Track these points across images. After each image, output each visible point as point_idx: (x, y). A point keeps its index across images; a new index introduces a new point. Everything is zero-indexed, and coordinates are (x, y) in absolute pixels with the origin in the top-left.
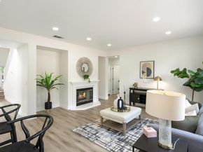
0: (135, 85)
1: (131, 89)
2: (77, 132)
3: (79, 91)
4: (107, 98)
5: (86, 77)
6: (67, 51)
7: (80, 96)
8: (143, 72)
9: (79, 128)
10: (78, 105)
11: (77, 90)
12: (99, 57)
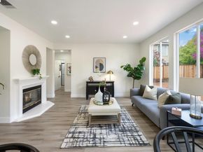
0: (91, 78)
1: (87, 83)
2: (70, 145)
4: (54, 96)
6: (9, 31)
8: (96, 67)
9: (66, 140)
10: (24, 111)
11: (24, 91)
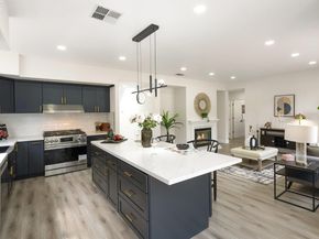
0: (268, 124)
1: (262, 130)
3: (198, 132)
4: (227, 142)
5: (204, 115)
6: (184, 88)
7: (199, 138)
8: (279, 109)
11: (196, 130)
12: (218, 92)
